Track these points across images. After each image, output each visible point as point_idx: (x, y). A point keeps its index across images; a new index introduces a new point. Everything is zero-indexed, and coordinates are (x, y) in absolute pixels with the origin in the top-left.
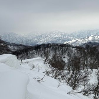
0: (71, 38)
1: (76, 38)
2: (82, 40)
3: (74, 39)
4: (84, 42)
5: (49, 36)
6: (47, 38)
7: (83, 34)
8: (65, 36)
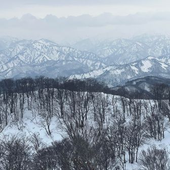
0: (90, 63)
1: (103, 64)
2: (123, 70)
3: (97, 68)
4: (129, 77)
5: (22, 58)
6: (16, 63)
7: (125, 52)
8: (71, 59)
